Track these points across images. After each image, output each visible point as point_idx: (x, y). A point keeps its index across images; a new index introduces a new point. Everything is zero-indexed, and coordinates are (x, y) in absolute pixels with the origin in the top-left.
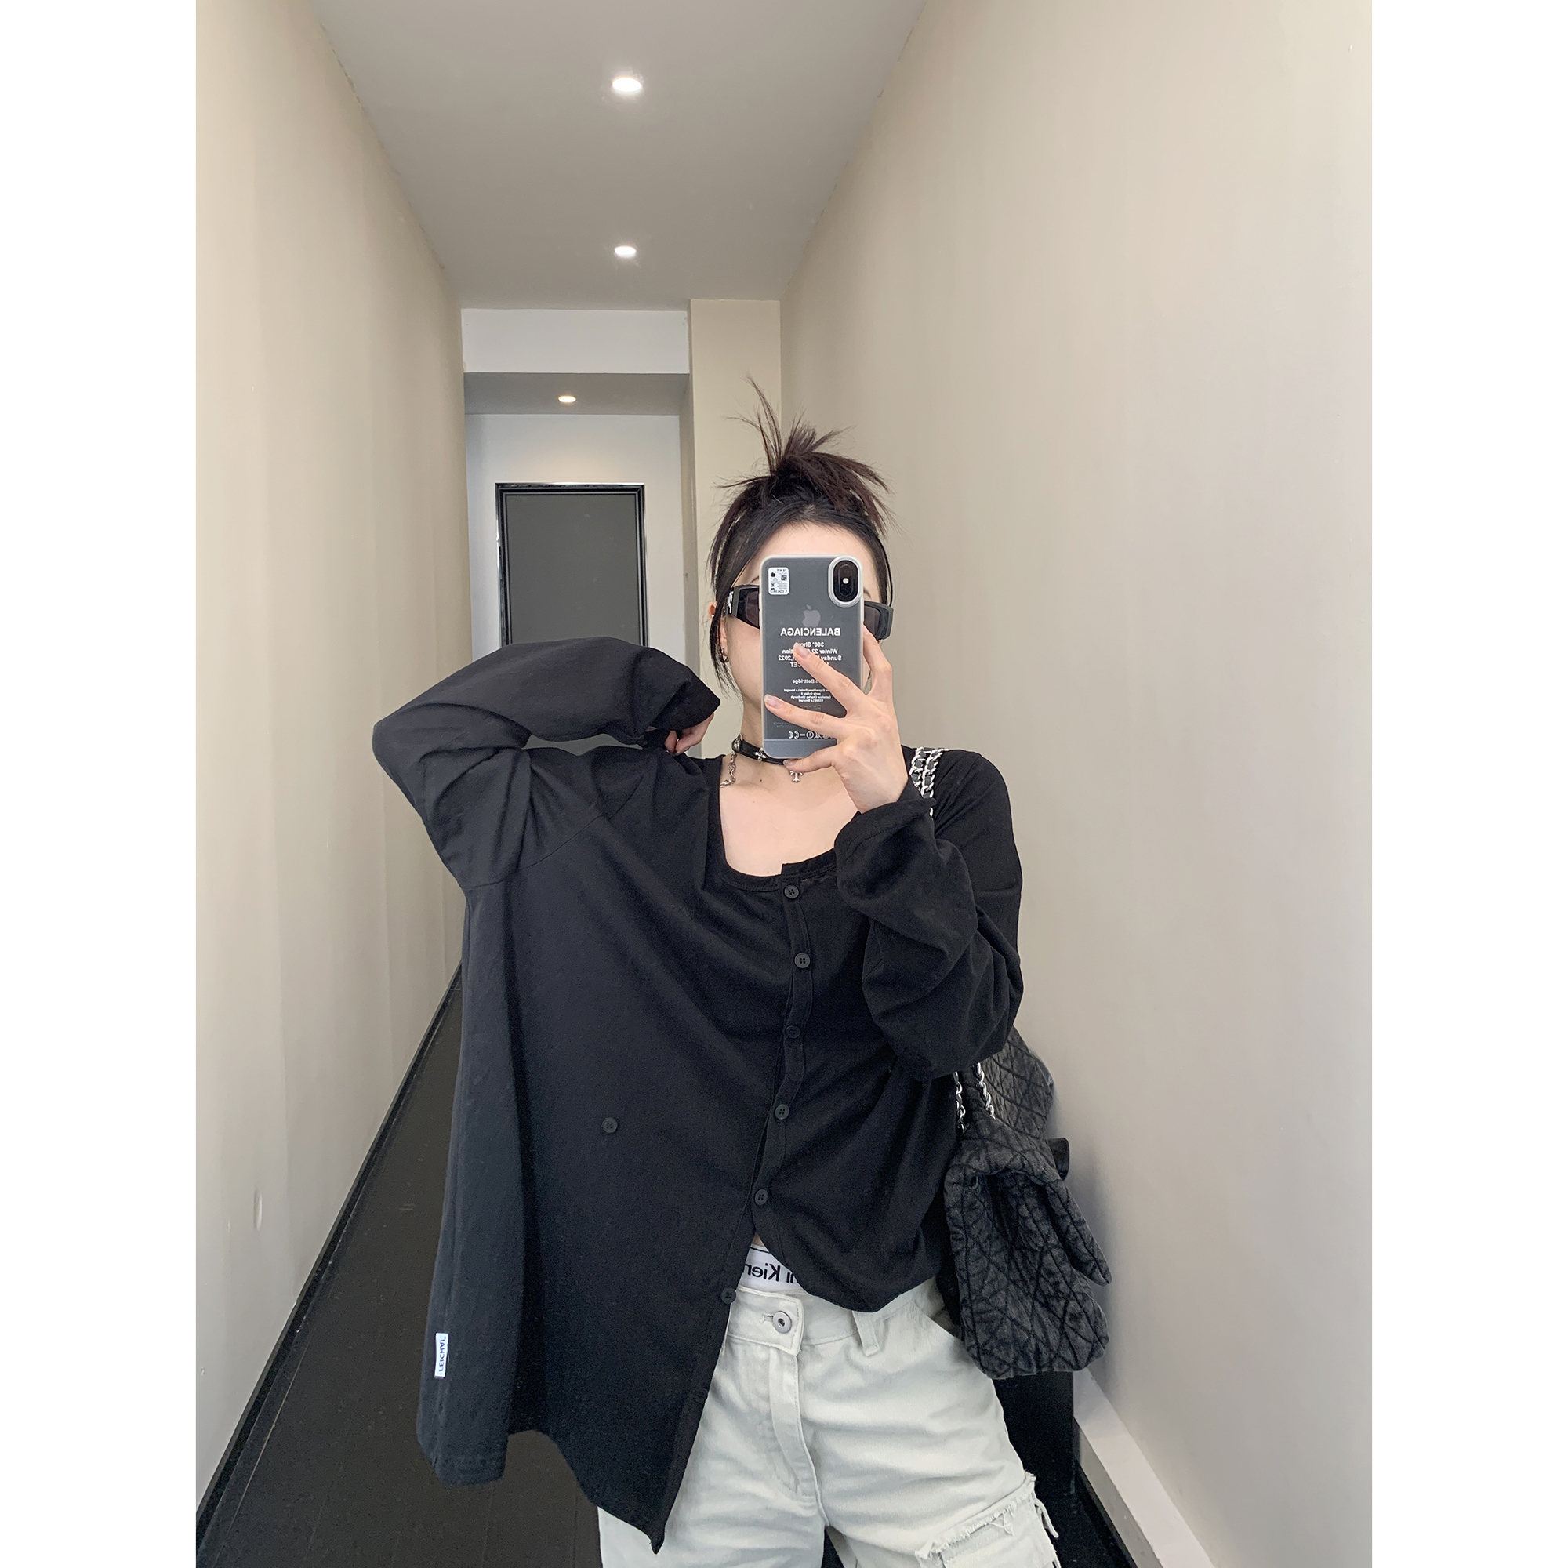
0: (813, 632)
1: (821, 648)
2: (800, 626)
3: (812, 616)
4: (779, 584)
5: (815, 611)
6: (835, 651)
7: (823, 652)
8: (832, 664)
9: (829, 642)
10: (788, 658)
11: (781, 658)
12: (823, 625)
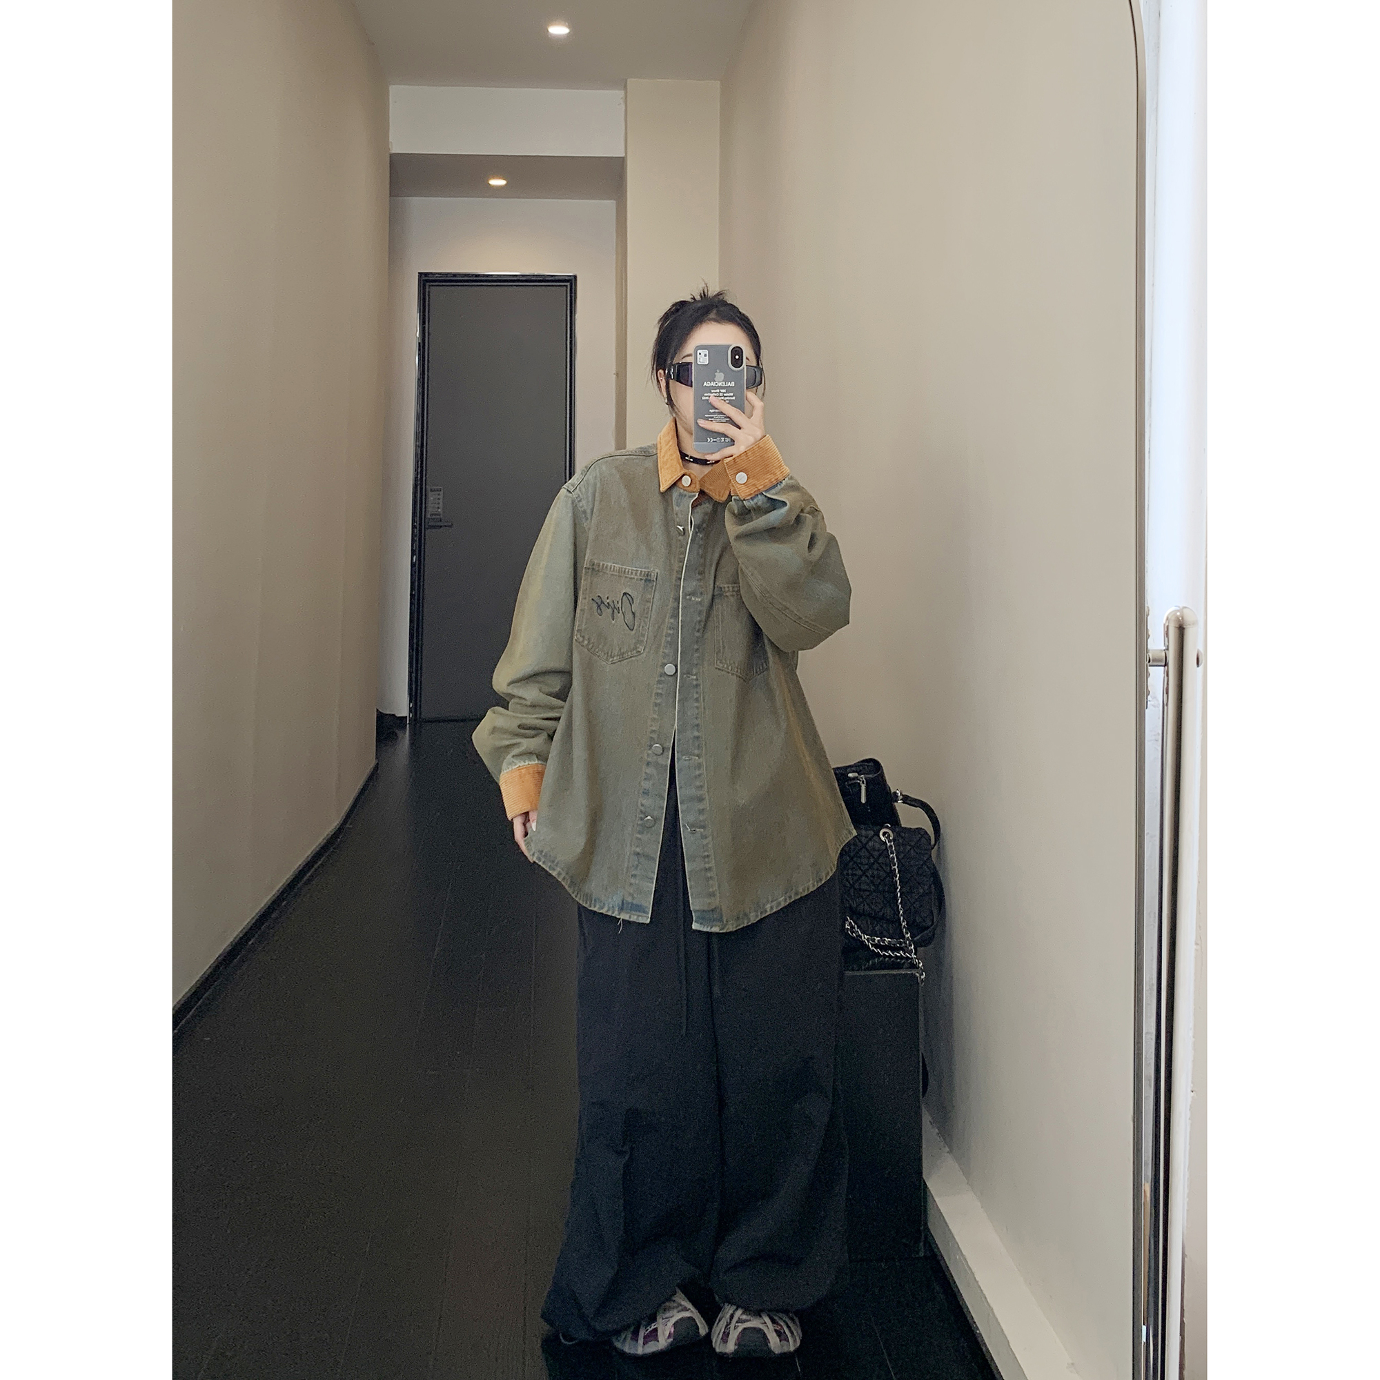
0: (720, 384)
1: (724, 393)
2: (714, 381)
3: (720, 376)
4: (703, 359)
5: (722, 374)
6: (732, 394)
7: (725, 395)
8: (730, 402)
9: (728, 389)
10: (707, 398)
11: (703, 398)
12: (725, 381)
